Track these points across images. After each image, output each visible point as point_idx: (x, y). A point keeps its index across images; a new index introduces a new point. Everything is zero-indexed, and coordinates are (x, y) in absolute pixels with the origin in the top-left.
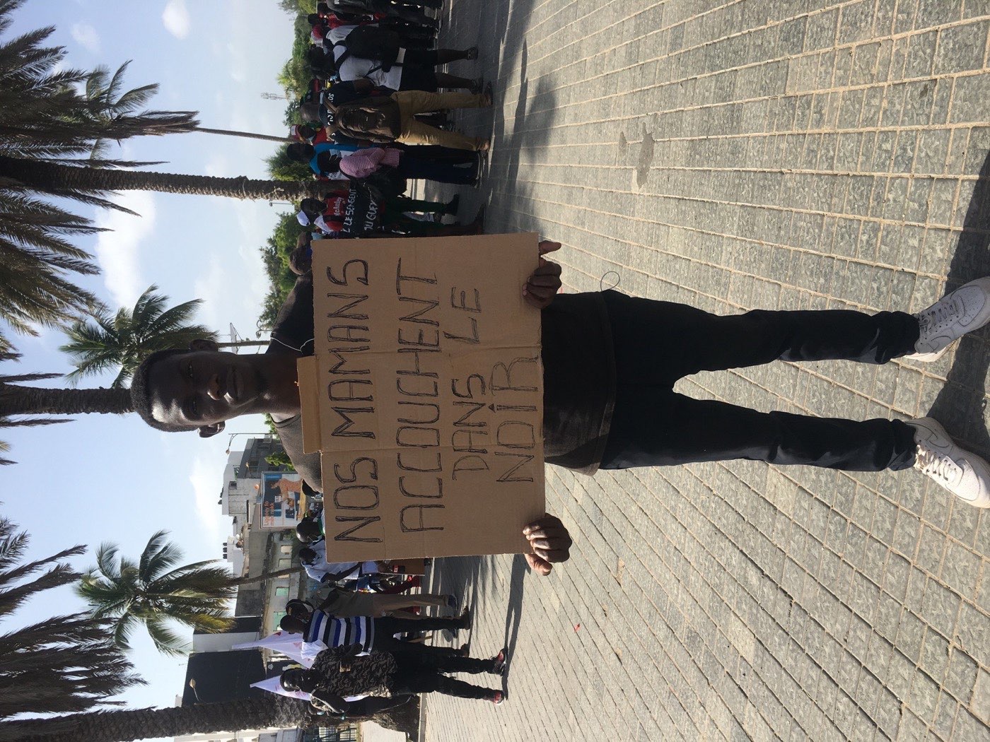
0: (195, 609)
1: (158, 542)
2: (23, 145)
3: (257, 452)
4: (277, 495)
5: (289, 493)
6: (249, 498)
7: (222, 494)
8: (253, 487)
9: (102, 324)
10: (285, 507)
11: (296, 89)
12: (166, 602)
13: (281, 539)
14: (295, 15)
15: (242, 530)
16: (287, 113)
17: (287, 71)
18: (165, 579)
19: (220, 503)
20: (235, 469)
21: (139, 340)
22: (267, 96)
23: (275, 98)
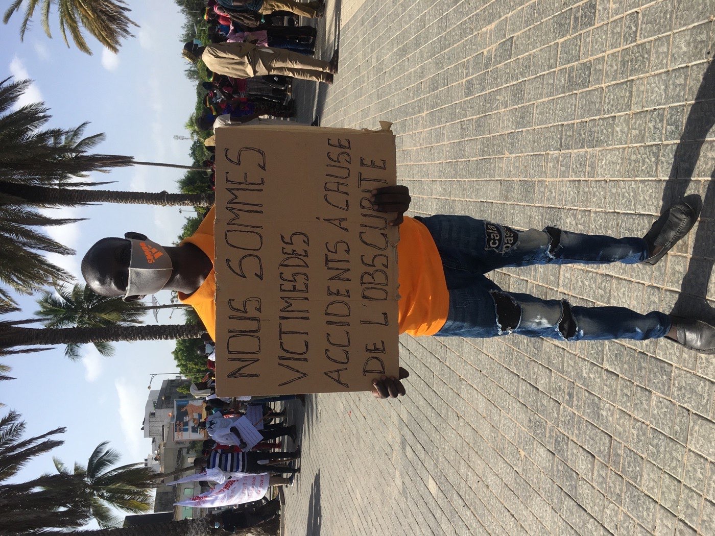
0: (127, 497)
1: (101, 449)
2: (21, 176)
3: (170, 389)
4: (186, 416)
5: (194, 414)
6: (165, 423)
7: (144, 422)
8: (167, 415)
9: (63, 297)
10: (191, 424)
11: (198, 133)
12: (107, 492)
13: (188, 453)
14: (197, 82)
15: (159, 447)
16: (192, 148)
17: (192, 121)
18: (106, 476)
19: (143, 429)
20: (154, 403)
21: (88, 306)
22: (177, 137)
23: (183, 139)
